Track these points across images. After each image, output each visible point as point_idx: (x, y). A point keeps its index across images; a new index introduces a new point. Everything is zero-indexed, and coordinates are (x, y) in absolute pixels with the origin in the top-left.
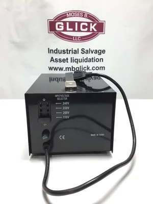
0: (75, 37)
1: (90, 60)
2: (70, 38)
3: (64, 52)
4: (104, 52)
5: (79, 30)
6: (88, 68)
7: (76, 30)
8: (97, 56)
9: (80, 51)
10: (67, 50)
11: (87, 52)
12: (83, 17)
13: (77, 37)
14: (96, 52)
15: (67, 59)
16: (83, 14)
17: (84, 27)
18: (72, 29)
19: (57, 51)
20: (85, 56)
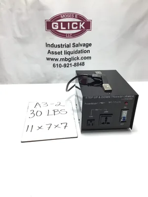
0: (67, 34)
1: (80, 52)
2: (63, 36)
3: (59, 46)
4: (90, 45)
5: (71, 29)
6: (78, 58)
7: (69, 28)
8: (85, 48)
9: (72, 45)
10: (61, 45)
11: (77, 46)
12: (74, 17)
13: (69, 34)
14: (84, 45)
15: (61, 52)
16: (74, 15)
17: (75, 26)
18: (65, 28)
19: (53, 46)
20: (76, 49)
